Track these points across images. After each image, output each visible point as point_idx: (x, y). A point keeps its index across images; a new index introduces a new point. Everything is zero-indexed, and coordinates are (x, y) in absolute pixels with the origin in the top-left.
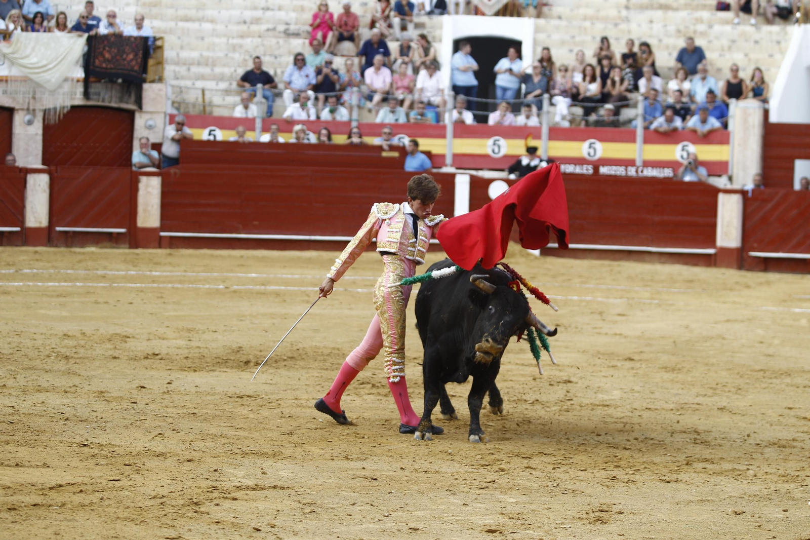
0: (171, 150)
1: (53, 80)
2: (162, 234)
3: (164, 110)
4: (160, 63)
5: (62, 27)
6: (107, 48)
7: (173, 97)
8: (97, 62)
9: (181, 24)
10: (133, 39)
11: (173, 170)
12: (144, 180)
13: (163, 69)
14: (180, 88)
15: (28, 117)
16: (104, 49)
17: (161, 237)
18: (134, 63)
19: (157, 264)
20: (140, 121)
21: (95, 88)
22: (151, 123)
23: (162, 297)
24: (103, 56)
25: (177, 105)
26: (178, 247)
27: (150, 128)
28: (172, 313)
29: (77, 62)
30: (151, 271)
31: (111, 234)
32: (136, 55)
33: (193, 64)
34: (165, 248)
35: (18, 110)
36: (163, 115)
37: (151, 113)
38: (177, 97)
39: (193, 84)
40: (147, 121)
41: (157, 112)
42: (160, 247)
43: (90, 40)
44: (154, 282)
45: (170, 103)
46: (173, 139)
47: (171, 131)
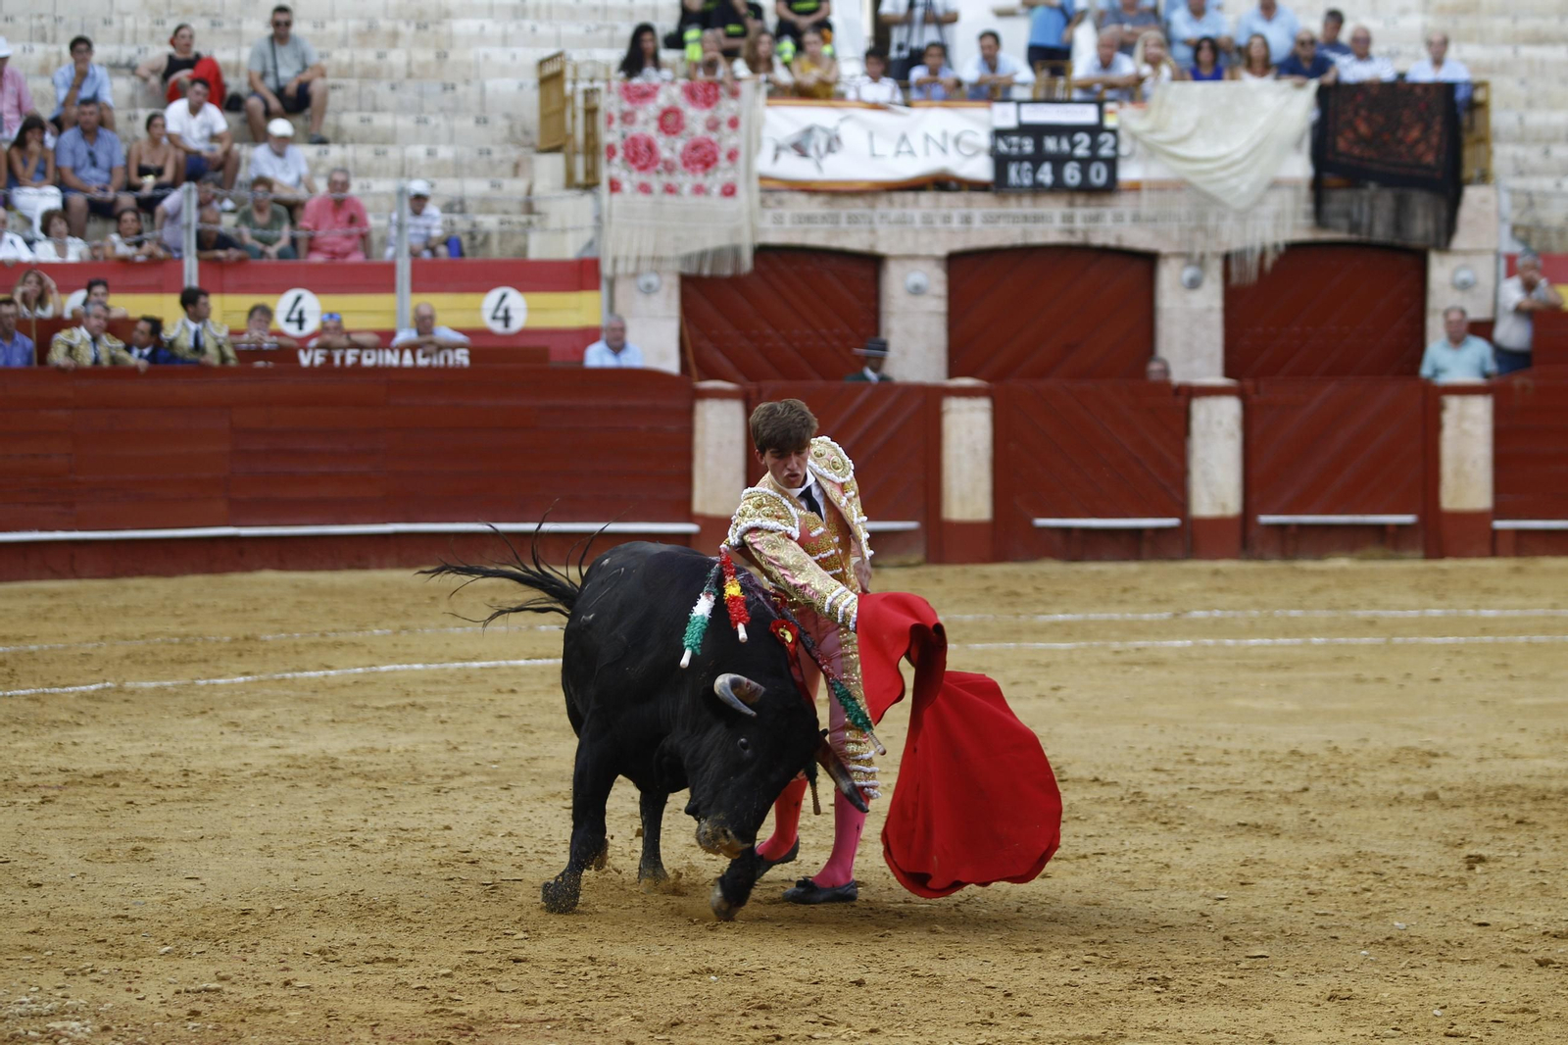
0: (1513, 334)
1: (1244, 188)
2: (1499, 524)
3: (1493, 245)
4: (1484, 140)
5: (1258, 66)
6: (1363, 112)
7: (1513, 216)
8: (1342, 144)
9: (1526, 51)
10: (1419, 91)
11: (1518, 381)
12: (1453, 403)
13: (1490, 153)
14: (1529, 194)
15: (1189, 273)
16: (1356, 113)
17: (1496, 533)
18: (1421, 148)
19: (1490, 591)
20: (1441, 272)
21: (1338, 200)
22: (1464, 275)
23: (1505, 666)
24: (1355, 130)
25: (1522, 233)
26: (1534, 553)
27: (1464, 286)
28: (1530, 701)
29: (1298, 145)
30: (1476, 607)
31: (1381, 528)
32: (1427, 128)
33: (1555, 139)
34: (1506, 555)
35: (1167, 256)
36: (1491, 258)
37: (1466, 253)
38: (1522, 214)
39: (1559, 185)
40: (1455, 271)
41: (1479, 252)
42: (1494, 553)
43: (1323, 95)
44: (1484, 631)
45: (1506, 230)
46: (1519, 311)
47: (1513, 293)
